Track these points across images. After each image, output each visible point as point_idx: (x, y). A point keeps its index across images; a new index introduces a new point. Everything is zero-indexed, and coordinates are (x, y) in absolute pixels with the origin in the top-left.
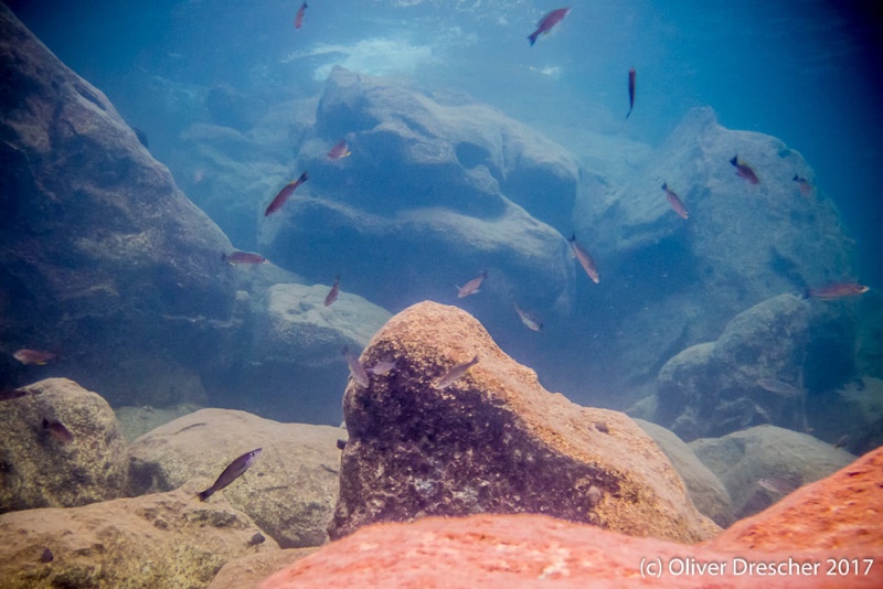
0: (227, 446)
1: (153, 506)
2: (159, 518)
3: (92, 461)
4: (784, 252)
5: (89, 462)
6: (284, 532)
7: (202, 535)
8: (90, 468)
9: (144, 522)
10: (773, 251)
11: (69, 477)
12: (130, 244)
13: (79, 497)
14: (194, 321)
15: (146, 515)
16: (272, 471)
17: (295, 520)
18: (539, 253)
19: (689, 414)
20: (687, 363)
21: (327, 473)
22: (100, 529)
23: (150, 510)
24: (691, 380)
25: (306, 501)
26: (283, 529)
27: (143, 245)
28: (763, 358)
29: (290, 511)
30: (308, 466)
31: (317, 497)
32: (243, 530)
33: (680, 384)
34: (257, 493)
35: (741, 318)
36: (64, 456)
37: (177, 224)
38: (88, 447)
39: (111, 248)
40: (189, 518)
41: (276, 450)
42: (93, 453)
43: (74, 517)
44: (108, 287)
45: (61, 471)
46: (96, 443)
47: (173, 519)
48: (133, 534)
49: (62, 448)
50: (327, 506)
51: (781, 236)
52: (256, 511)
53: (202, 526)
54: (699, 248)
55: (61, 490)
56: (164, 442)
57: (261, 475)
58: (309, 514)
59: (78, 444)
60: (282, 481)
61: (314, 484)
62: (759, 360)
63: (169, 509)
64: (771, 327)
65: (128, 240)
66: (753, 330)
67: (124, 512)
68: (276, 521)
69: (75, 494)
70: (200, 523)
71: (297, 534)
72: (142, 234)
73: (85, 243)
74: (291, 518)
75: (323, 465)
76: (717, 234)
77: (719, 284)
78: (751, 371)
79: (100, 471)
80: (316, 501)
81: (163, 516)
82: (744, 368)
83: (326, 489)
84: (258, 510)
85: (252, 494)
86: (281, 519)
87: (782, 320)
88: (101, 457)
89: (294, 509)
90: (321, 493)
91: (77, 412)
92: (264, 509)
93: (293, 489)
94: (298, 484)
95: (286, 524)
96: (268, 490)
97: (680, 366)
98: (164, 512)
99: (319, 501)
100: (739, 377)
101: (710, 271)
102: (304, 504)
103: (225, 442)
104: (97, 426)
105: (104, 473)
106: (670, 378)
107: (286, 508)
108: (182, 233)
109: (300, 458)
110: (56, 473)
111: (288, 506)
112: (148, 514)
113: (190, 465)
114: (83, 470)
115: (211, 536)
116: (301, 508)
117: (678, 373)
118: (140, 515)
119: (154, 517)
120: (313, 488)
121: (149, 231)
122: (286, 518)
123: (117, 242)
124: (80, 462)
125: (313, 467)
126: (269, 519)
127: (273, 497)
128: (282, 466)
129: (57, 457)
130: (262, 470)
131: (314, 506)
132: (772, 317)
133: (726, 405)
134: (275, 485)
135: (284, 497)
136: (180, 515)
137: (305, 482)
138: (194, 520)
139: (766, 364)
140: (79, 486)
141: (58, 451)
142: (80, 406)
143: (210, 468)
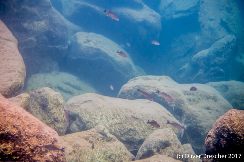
0: (100, 109)
1: (88, 136)
2: (90, 140)
3: (60, 115)
4: (224, 20)
5: (59, 115)
6: (122, 138)
7: (104, 145)
8: (59, 117)
9: (85, 141)
10: (221, 20)
11: (53, 120)
12: (39, 25)
13: (56, 126)
14: (58, 47)
15: (86, 139)
16: (116, 118)
17: (125, 134)
18: (154, 21)
19: (201, 71)
20: (201, 56)
21: (134, 119)
22: (73, 145)
23: (87, 137)
24: (202, 61)
25: (128, 128)
26: (121, 136)
27: (43, 25)
28: (223, 55)
29: (123, 131)
30: (128, 116)
31: (131, 127)
32: (114, 141)
33: (198, 62)
34: (112, 125)
35: (217, 43)
36: (51, 113)
37: (53, 18)
38: (58, 111)
39: (34, 26)
40: (99, 139)
41: (116, 110)
42: (60, 112)
43: (64, 141)
44: (33, 38)
45: (50, 119)
46: (60, 109)
47: (94, 140)
48: (84, 146)
49: (50, 111)
50: (135, 129)
51: (223, 15)
52: (112, 131)
53: (103, 142)
54: (200, 19)
55: (50, 124)
56: (78, 106)
57: (113, 119)
58: (129, 132)
59: (55, 110)
60: (120, 121)
61: (130, 122)
62: (222, 55)
63: (93, 136)
64: (226, 46)
65: (39, 23)
66: (221, 47)
67: (79, 138)
68: (119, 134)
69: (55, 125)
70: (103, 141)
71: (126, 138)
72: (43, 22)
73: (25, 25)
74: (124, 133)
75: (132, 116)
76: (206, 15)
77: (206, 30)
78: (220, 59)
79: (62, 118)
80: (131, 128)
81: (91, 139)
82: (218, 58)
83: (134, 124)
84: (113, 131)
85: (111, 125)
86: (121, 134)
87: (229, 43)
88: (62, 113)
89: (124, 130)
90: (133, 125)
91: (54, 99)
92: (115, 130)
93: (124, 124)
94: (125, 122)
95: (122, 135)
96: (116, 124)
97: (199, 57)
98: (91, 137)
99: (132, 128)
100: (216, 61)
101: (203, 26)
102: (128, 129)
103: (100, 108)
104: (60, 104)
105: (63, 118)
106: (196, 61)
107: (122, 130)
108: (54, 20)
109: (124, 113)
110: (49, 119)
111: (123, 129)
112: (87, 139)
113: (90, 116)
114: (57, 118)
115: (106, 145)
116: (127, 130)
117: (198, 59)
118: (84, 139)
119: (88, 139)
120: (130, 124)
121: (45, 20)
122: (122, 133)
123: (35, 24)
124: (56, 116)
125: (129, 116)
126: (117, 133)
127: (117, 126)
128: (119, 116)
129: (49, 114)
130: (113, 117)
131: (131, 129)
132: (226, 43)
133: (212, 69)
134: (118, 122)
135: (121, 127)
136: (96, 139)
137: (127, 122)
138: (101, 140)
139: (224, 57)
140: (56, 123)
141: (49, 112)
142: (55, 98)
143: (96, 117)
